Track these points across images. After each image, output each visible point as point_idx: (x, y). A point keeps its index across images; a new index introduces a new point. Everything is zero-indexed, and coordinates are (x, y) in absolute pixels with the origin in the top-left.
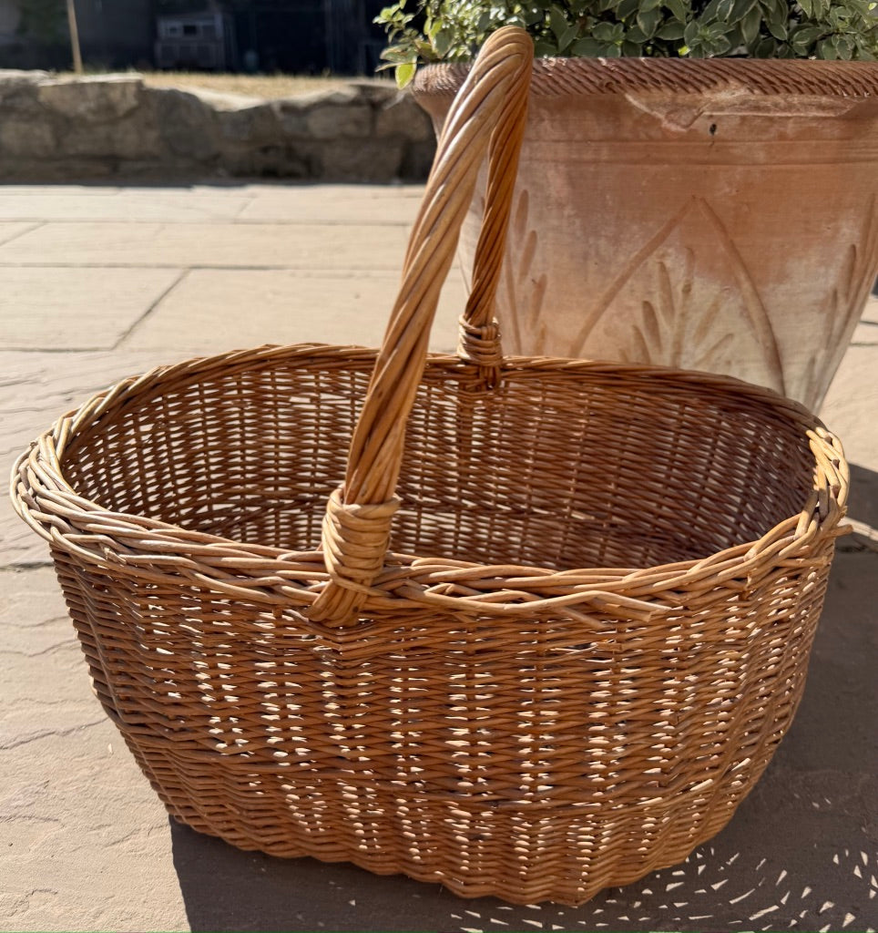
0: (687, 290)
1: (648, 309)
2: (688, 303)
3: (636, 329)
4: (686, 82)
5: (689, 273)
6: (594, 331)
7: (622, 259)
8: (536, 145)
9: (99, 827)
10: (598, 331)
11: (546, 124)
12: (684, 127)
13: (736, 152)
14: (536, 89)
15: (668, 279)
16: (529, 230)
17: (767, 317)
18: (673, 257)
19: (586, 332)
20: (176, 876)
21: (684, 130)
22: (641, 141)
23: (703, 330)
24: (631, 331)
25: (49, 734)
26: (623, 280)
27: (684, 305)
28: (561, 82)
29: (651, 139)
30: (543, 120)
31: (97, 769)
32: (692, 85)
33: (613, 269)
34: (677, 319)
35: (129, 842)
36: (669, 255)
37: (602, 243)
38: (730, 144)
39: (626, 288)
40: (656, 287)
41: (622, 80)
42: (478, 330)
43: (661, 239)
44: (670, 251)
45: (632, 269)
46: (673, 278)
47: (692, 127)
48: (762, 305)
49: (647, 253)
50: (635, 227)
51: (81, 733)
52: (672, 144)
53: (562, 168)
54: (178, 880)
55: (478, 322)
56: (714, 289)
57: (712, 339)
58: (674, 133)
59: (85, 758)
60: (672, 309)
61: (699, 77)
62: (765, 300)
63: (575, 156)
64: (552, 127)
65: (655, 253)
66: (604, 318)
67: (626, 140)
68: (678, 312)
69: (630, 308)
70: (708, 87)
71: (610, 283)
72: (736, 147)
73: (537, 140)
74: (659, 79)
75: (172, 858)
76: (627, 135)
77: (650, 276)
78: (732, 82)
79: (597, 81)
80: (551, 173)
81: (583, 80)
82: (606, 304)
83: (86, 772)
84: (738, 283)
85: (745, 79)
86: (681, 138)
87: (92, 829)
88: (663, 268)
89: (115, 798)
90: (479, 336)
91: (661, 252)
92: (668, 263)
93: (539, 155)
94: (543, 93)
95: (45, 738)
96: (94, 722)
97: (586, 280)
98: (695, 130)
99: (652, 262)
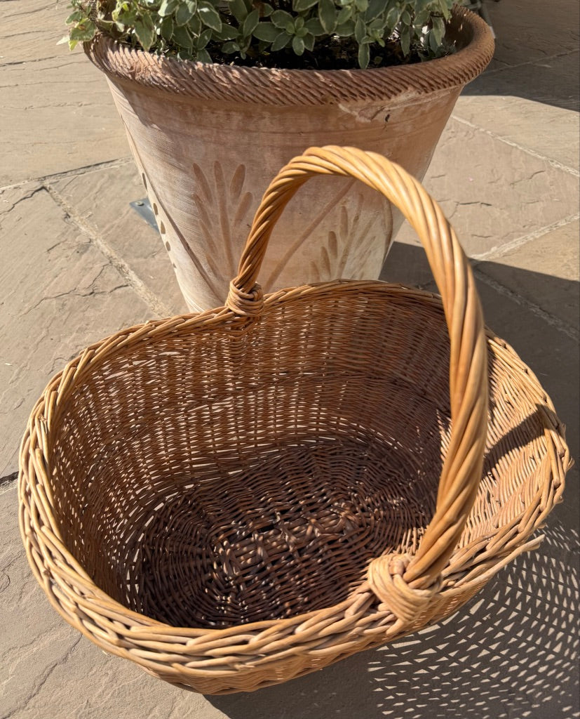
0: (357, 219)
1: (333, 236)
2: (355, 226)
3: (324, 249)
4: (383, 93)
5: (359, 210)
6: (295, 254)
7: (319, 208)
8: (255, 134)
9: (150, 712)
10: (298, 254)
11: (267, 121)
12: (369, 118)
13: (397, 129)
14: (266, 100)
15: (347, 216)
16: (244, 192)
17: (392, 220)
18: (351, 202)
19: (289, 255)
20: (222, 713)
21: (369, 121)
22: (340, 131)
23: (362, 239)
24: (320, 250)
25: (54, 667)
26: (318, 222)
27: (353, 228)
28: (289, 96)
29: (347, 129)
30: (264, 118)
31: (110, 672)
32: (386, 95)
33: (312, 216)
34: (349, 237)
35: (177, 709)
36: (349, 201)
37: (306, 199)
38: (395, 125)
39: (320, 225)
40: (339, 223)
41: (339, 95)
42: (251, 296)
43: (345, 192)
44: (349, 198)
45: (325, 214)
46: (349, 215)
47: (375, 119)
48: (391, 215)
49: (336, 202)
50: (329, 187)
51: (75, 653)
52: (360, 131)
53: (277, 151)
54: (225, 715)
55: (249, 290)
56: (371, 214)
57: (365, 242)
58: (362, 124)
59: (94, 670)
60: (347, 231)
61: (391, 88)
62: (393, 212)
63: (289, 143)
64: (272, 123)
65: (340, 202)
66: (303, 245)
67: (330, 131)
68: (349, 233)
69: (321, 237)
70: (396, 95)
71: (310, 224)
72: (397, 127)
73: (256, 132)
74: (365, 92)
75: (210, 704)
76: (330, 128)
77: (336, 216)
78: (410, 88)
79: (319, 96)
80: (268, 155)
81: (307, 95)
82: (305, 237)
83: (105, 680)
84: (383, 208)
85: (418, 86)
86: (366, 126)
87: (148, 715)
88: (344, 208)
89: (142, 686)
90: (252, 300)
91: (344, 200)
92: (348, 206)
93: (258, 142)
94: (272, 104)
95: (54, 672)
96: (76, 640)
97: (292, 224)
98: (376, 120)
99: (338, 209)
